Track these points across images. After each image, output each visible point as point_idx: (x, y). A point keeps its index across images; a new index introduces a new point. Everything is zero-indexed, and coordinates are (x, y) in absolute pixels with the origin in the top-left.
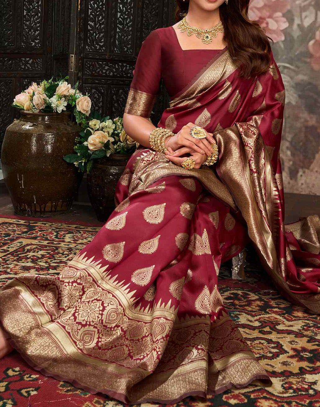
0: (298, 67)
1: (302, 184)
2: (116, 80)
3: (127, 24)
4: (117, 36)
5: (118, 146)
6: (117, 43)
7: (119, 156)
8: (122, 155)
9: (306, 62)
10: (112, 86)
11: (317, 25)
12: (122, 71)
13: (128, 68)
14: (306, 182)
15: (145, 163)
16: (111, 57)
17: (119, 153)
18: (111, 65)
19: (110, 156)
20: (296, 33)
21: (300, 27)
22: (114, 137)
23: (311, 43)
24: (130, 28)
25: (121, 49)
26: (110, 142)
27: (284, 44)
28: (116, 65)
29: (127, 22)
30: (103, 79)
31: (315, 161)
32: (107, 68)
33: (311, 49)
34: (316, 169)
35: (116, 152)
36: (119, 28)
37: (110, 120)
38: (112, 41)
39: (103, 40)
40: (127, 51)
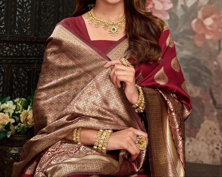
0: (182, 43)
1: (189, 152)
2: (17, 59)
3: (26, 8)
4: (17, 19)
5: (19, 127)
6: (17, 25)
7: (20, 137)
8: (22, 136)
9: (189, 39)
10: (12, 65)
11: (199, 5)
12: (22, 51)
13: (27, 48)
14: (193, 150)
15: (49, 154)
16: (12, 38)
17: (19, 133)
18: (11, 45)
19: (10, 137)
20: (180, 13)
21: (184, 7)
22: (14, 118)
23: (194, 21)
24: (29, 11)
25: (21, 31)
26: (11, 123)
27: (169, 23)
28: (17, 45)
29: (27, 5)
30: (4, 60)
31: (201, 131)
32: (7, 48)
33: (194, 27)
34: (202, 138)
35: (17, 133)
36: (19, 12)
37: (11, 102)
38: (12, 23)
39: (3, 23)
40: (27, 32)
